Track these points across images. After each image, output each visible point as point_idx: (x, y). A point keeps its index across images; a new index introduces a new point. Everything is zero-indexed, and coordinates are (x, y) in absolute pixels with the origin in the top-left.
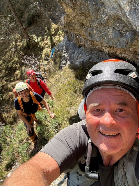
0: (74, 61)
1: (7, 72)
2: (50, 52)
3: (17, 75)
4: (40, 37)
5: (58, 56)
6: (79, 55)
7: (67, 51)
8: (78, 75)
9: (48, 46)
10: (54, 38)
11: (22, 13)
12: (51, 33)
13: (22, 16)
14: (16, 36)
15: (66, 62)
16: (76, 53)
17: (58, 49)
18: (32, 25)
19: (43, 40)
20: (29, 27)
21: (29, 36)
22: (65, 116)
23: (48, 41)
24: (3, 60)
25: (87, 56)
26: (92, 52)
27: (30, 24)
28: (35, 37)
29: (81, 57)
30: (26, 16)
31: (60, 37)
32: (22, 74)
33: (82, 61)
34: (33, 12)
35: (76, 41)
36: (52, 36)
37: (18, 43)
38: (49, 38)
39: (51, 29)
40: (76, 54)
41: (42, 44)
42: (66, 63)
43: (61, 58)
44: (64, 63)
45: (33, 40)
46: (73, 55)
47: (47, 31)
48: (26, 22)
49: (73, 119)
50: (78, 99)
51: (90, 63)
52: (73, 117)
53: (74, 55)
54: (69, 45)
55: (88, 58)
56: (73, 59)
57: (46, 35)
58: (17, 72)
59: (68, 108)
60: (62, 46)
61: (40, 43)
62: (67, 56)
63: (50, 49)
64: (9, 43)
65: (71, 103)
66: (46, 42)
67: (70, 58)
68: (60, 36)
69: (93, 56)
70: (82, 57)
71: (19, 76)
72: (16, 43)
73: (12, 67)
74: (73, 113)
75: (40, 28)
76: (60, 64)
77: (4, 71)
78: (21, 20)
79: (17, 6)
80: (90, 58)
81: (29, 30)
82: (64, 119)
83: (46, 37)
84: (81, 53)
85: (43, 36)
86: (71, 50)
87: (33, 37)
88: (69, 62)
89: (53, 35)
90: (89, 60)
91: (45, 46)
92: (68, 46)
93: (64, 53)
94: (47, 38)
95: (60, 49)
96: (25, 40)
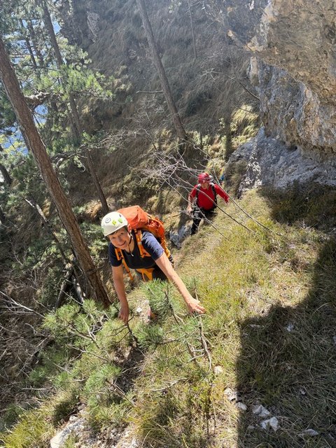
0: (273, 180)
1: (134, 196)
2: (222, 166)
3: (152, 204)
4: (207, 137)
5: (236, 170)
6: (289, 166)
7: (259, 158)
8: (280, 212)
9: (219, 153)
10: (233, 140)
11: (182, 90)
12: (230, 129)
13: (179, 96)
14: (163, 133)
15: (254, 181)
16: (280, 162)
17: (238, 155)
18: (195, 113)
19: (211, 142)
20: (189, 116)
21: (187, 132)
22: (230, 313)
23: (222, 146)
24: (133, 174)
25: (308, 169)
26: (322, 162)
27: (192, 111)
28: (197, 135)
29: (293, 171)
30: (187, 97)
31: (247, 138)
32: (161, 202)
33: (294, 181)
34: (200, 88)
35: (286, 133)
36: (231, 135)
37: (164, 146)
38: (224, 138)
39: (231, 121)
40: (282, 164)
41: (209, 149)
42: (252, 184)
43: (242, 174)
44: (248, 183)
45: (191, 141)
46: (272, 166)
47: (222, 125)
48: (185, 108)
49: (252, 326)
50: (274, 269)
51: (314, 187)
52: (253, 321)
53: (276, 167)
54: (267, 145)
55: (310, 174)
56: (273, 174)
57: (220, 132)
58: (153, 198)
59: (242, 291)
60: (250, 150)
61: (205, 148)
62: (257, 168)
63: (222, 161)
64: (148, 144)
65: (252, 276)
66: (217, 146)
67: (265, 172)
68: (248, 136)
69: (326, 171)
70: (296, 172)
71: (155, 206)
72: (160, 145)
73: (145, 188)
74: (256, 308)
75: (210, 120)
76: (238, 186)
77: (131, 193)
78: (177, 103)
79: (173, 78)
80: (316, 176)
81: (188, 122)
82: (226, 321)
83: (218, 136)
84: (293, 162)
85: (212, 134)
86: (269, 155)
87: (192, 135)
88: (261, 182)
89: (233, 133)
90: (313, 179)
91: (213, 154)
92: (263, 147)
93: (252, 162)
94: (220, 138)
95: (243, 154)
96: (178, 139)
